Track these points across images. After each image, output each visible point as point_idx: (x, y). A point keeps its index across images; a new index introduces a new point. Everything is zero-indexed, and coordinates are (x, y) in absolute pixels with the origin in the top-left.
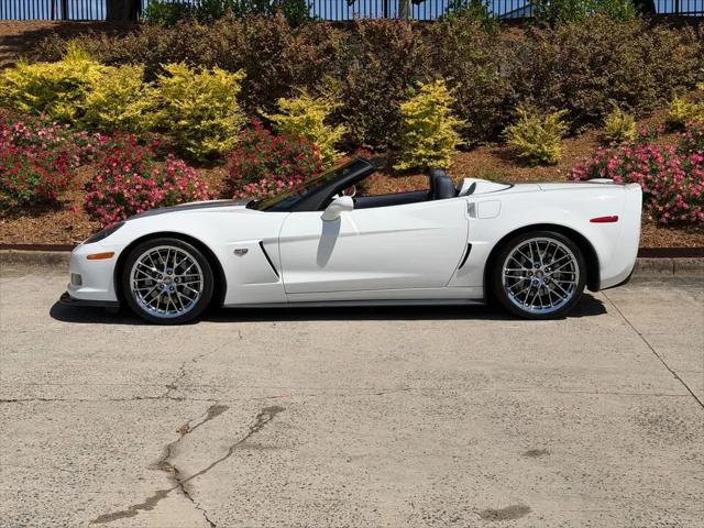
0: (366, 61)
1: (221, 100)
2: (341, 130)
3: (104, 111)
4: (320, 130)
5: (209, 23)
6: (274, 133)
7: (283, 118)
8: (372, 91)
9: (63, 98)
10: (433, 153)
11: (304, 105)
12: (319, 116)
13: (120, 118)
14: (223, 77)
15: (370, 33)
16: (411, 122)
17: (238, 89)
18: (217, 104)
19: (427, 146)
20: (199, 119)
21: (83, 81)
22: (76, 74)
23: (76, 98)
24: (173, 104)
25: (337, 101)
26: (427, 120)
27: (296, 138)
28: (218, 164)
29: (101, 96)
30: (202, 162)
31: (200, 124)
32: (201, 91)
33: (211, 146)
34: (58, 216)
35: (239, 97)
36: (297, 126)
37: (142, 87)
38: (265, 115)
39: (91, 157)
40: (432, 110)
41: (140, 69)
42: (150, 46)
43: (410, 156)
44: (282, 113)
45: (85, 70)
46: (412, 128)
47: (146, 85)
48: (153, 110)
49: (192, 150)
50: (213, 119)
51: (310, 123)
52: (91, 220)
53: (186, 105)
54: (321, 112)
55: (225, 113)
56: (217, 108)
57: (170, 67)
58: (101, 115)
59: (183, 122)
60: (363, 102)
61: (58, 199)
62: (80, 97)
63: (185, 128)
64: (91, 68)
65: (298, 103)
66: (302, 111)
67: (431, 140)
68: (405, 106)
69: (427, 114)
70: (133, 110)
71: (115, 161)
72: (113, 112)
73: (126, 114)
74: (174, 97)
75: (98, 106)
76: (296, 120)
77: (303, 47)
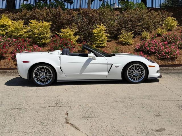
0: (83, 19)
1: (46, 30)
2: (77, 37)
3: (14, 33)
4: (72, 37)
5: (41, 10)
6: (61, 38)
7: (63, 34)
8: (85, 27)
9: (2, 30)
10: (101, 42)
11: (68, 31)
12: (72, 33)
13: (19, 34)
14: (46, 24)
15: (83, 12)
16: (96, 35)
17: (50, 27)
18: (45, 31)
19: (100, 41)
20: (40, 35)
21: (8, 25)
22: (5, 23)
23: (6, 29)
24: (33, 31)
25: (76, 30)
26: (100, 34)
27: (66, 39)
28: (46, 46)
29: (13, 29)
30: (41, 46)
31: (41, 36)
32: (40, 27)
33: (44, 41)
34: (5, 61)
35: (50, 29)
36: (67, 36)
37: (24, 26)
38: (58, 33)
39: (11, 45)
40: (101, 32)
41: (23, 22)
42: (25, 16)
43: (96, 43)
44: (62, 33)
45: (8, 22)
46: (96, 36)
47: (25, 26)
48: (28, 32)
49: (39, 42)
50: (44, 34)
51: (70, 35)
52: (13, 62)
53: (37, 31)
54: (73, 33)
55: (47, 33)
56: (45, 32)
57: (31, 21)
58: (13, 34)
59: (36, 35)
60: (83, 30)
61: (4, 56)
62: (7, 29)
63: (37, 37)
64: (9, 21)
65: (66, 30)
66: (68, 32)
67: (101, 39)
68: (94, 31)
69: (100, 33)
70: (22, 32)
71: (19, 46)
72: (16, 33)
73: (20, 33)
74: (33, 29)
75: (12, 31)
76: (66, 34)
77: (67, 16)
